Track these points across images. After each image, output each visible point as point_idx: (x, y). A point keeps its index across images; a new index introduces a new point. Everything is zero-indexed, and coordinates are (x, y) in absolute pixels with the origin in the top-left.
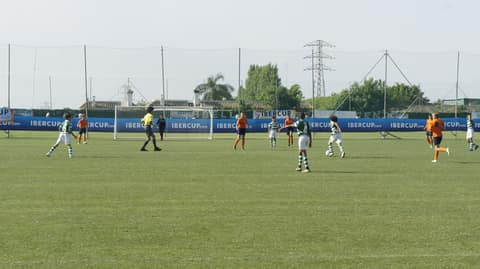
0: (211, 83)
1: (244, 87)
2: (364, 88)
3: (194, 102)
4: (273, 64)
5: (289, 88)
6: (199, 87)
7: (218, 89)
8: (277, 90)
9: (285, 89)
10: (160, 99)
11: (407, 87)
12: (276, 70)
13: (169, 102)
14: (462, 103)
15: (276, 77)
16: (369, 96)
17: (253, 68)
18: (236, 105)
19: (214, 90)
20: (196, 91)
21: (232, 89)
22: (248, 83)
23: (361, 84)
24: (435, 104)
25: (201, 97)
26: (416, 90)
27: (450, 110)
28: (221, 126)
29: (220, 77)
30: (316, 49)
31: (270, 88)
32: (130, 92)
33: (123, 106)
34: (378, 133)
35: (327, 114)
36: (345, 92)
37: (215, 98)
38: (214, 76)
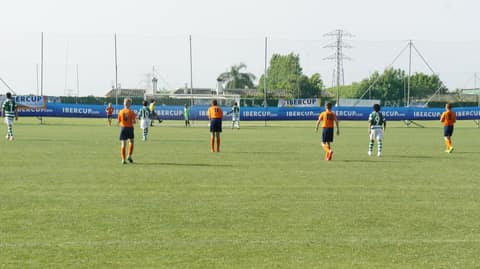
0: (234, 72)
1: (266, 76)
2: (384, 77)
3: (217, 90)
4: (295, 54)
5: (310, 77)
6: (222, 75)
7: (240, 77)
8: (299, 78)
9: (306, 78)
11: (426, 76)
12: (297, 59)
13: (193, 90)
15: (298, 66)
16: (389, 86)
17: (275, 57)
18: (259, 94)
19: (237, 79)
20: (219, 80)
21: (254, 78)
22: (269, 72)
23: (381, 73)
24: (453, 93)
25: (224, 85)
26: (435, 80)
27: (470, 100)
28: (247, 114)
29: (243, 66)
30: (335, 39)
31: (292, 76)
32: (155, 80)
33: (147, 94)
34: (402, 122)
35: (351, 103)
36: (366, 81)
37: (237, 87)
38: (238, 65)
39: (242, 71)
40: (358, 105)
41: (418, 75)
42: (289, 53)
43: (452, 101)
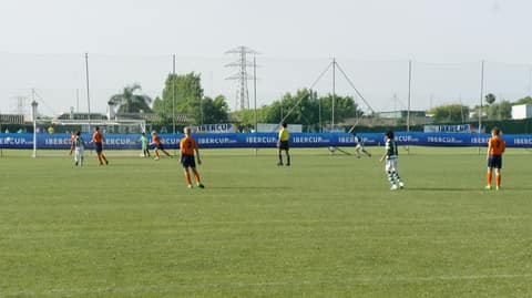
0: (127, 94)
1: (161, 98)
2: (297, 99)
3: (108, 115)
4: (195, 73)
5: (213, 99)
6: (113, 98)
7: (134, 100)
8: (201, 101)
9: (210, 100)
10: (69, 112)
11: (340, 98)
12: (198, 79)
13: (80, 115)
14: (399, 116)
15: (198, 87)
16: (303, 109)
18: (157, 119)
19: (130, 102)
20: (110, 103)
21: (150, 101)
22: (165, 94)
23: (294, 94)
24: (369, 117)
25: (116, 109)
26: (350, 102)
29: (137, 87)
30: (239, 56)
31: (192, 99)
32: (35, 104)
33: (26, 120)
34: (326, 149)
35: (270, 128)
36: (277, 103)
37: (131, 111)
38: (131, 86)
39: (136, 93)
41: (331, 97)
42: (189, 73)
43: (370, 125)
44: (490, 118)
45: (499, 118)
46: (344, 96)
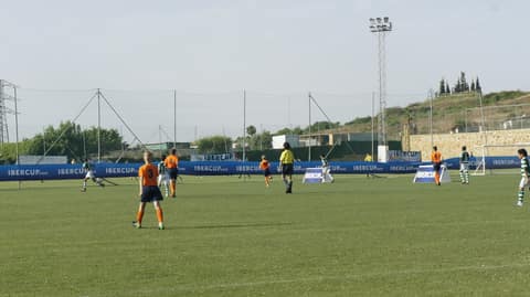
2: (60, 132)
11: (105, 131)
14: (165, 147)
16: (67, 141)
23: (57, 127)
24: (135, 149)
26: (114, 135)
27: (157, 155)
35: (34, 160)
36: (39, 136)
40: (41, 163)
41: (95, 131)
43: (136, 158)
44: (252, 149)
45: (261, 148)
46: (108, 130)
